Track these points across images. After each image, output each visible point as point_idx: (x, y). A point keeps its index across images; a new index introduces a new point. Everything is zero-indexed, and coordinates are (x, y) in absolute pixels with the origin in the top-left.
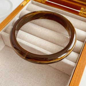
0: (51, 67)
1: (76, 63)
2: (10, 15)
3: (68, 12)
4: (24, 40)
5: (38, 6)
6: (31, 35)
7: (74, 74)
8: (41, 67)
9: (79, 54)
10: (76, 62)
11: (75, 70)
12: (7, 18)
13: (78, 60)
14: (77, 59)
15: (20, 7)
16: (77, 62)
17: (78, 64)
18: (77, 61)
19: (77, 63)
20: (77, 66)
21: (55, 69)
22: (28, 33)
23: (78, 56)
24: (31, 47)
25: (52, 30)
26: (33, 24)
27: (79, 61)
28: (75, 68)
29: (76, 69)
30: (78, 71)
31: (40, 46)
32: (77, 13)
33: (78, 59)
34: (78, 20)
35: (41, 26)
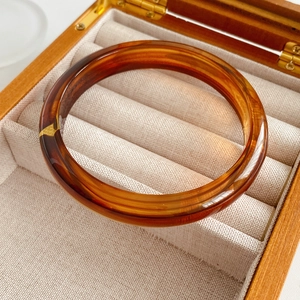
0: (176, 248)
1: (262, 240)
2: (36, 60)
3: (239, 54)
4: (82, 153)
5: (134, 31)
6: (107, 134)
7: (255, 281)
8: (140, 246)
9: (275, 207)
10: (264, 236)
11: (258, 265)
12: (27, 71)
13: (269, 231)
14: (268, 226)
15: (74, 33)
16: (267, 237)
17: (270, 245)
18: (265, 232)
19: (266, 240)
20: (267, 253)
21: (189, 255)
22: (99, 127)
23: (272, 216)
25: (182, 119)
26: (118, 95)
27: (275, 233)
28: (257, 260)
29: (263, 263)
30: (268, 272)
31: (137, 176)
32: (272, 61)
33: (271, 227)
34: (275, 86)
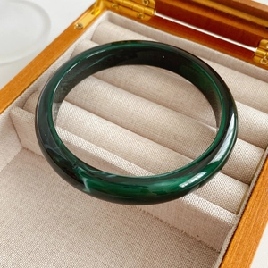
0: (161, 221)
1: (237, 213)
2: (40, 55)
3: (218, 50)
4: (79, 135)
5: (126, 30)
7: (231, 249)
8: (129, 219)
9: (249, 185)
10: (239, 210)
11: (233, 236)
12: (32, 64)
13: (244, 205)
14: (243, 201)
15: (74, 31)
16: (241, 211)
17: (244, 218)
18: (240, 206)
19: (240, 214)
20: (241, 225)
21: (172, 228)
22: (94, 113)
23: (246, 193)
24: (101, 159)
25: (167, 107)
26: (111, 86)
27: (248, 207)
28: (232, 231)
29: (237, 233)
30: (242, 241)
31: (127, 156)
32: (248, 56)
33: (245, 202)
35: (134, 93)
